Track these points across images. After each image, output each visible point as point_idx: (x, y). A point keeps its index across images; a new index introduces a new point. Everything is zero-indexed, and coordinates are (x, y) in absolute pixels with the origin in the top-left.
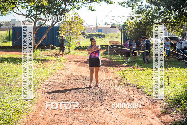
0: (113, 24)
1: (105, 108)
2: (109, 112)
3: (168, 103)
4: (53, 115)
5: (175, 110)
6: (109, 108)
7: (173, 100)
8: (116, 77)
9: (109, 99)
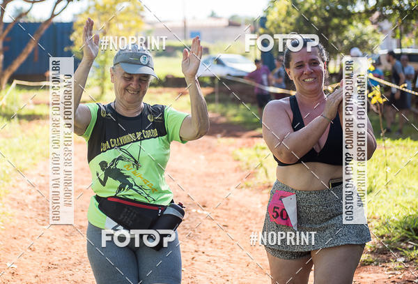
0: (233, 17)
1: (195, 249)
2: (207, 259)
3: (382, 237)
4: (46, 264)
5: (402, 256)
6: (209, 249)
7: (396, 228)
8: (236, 165)
9: (209, 224)
